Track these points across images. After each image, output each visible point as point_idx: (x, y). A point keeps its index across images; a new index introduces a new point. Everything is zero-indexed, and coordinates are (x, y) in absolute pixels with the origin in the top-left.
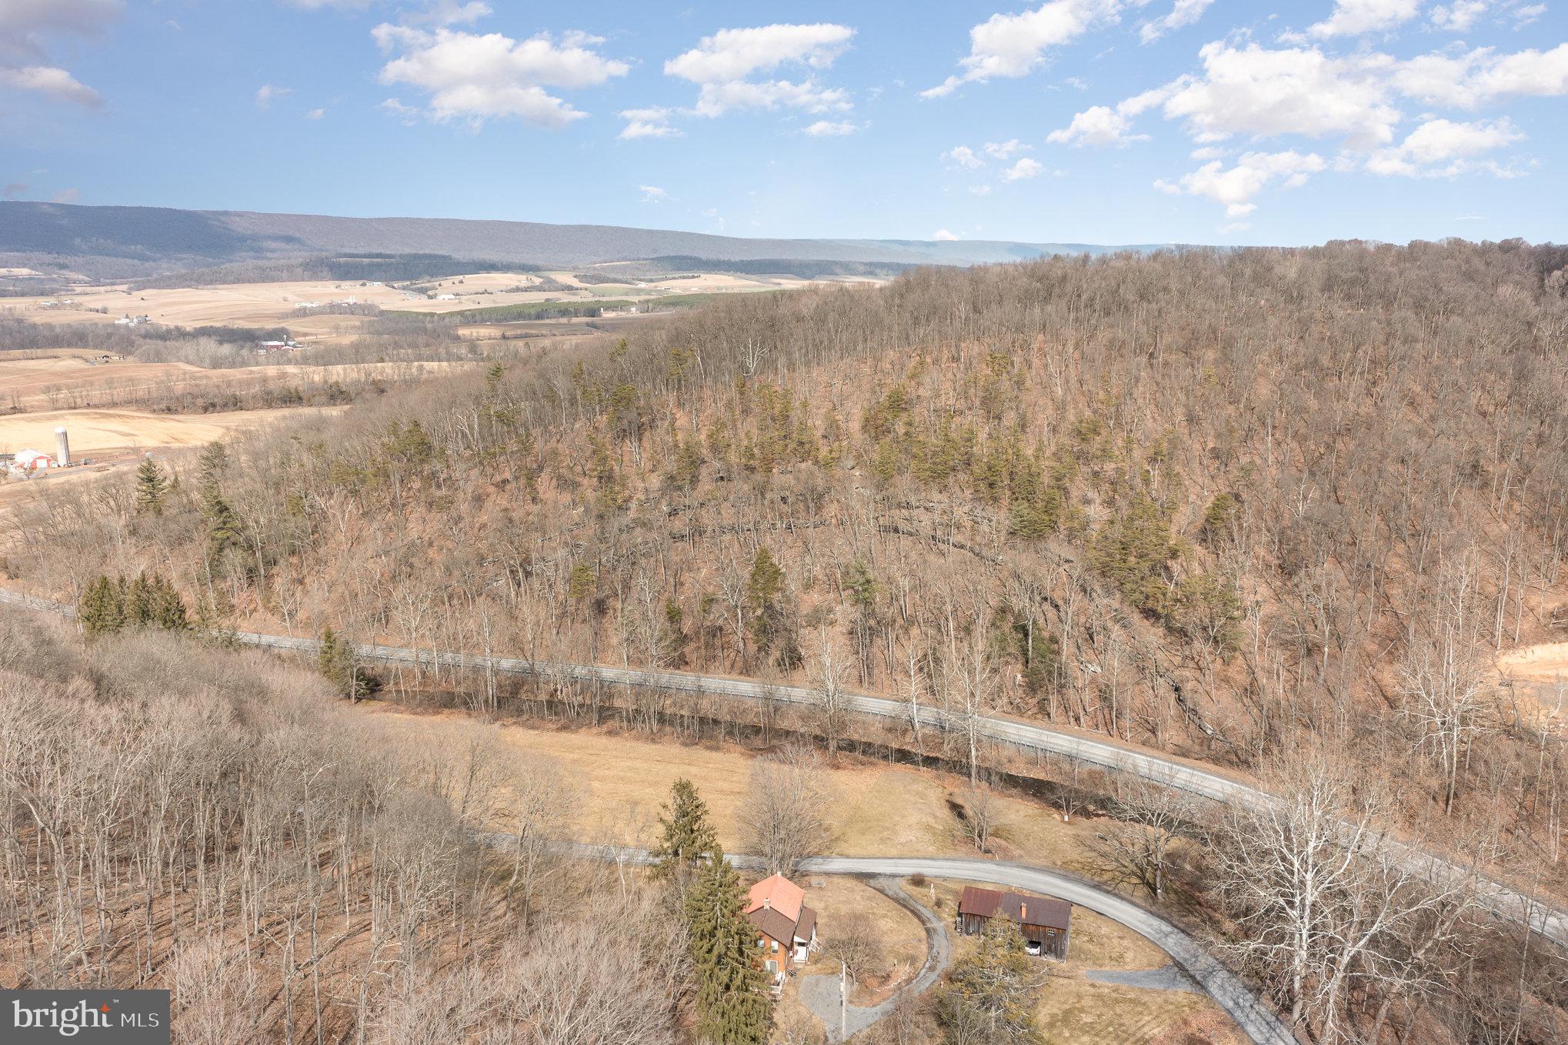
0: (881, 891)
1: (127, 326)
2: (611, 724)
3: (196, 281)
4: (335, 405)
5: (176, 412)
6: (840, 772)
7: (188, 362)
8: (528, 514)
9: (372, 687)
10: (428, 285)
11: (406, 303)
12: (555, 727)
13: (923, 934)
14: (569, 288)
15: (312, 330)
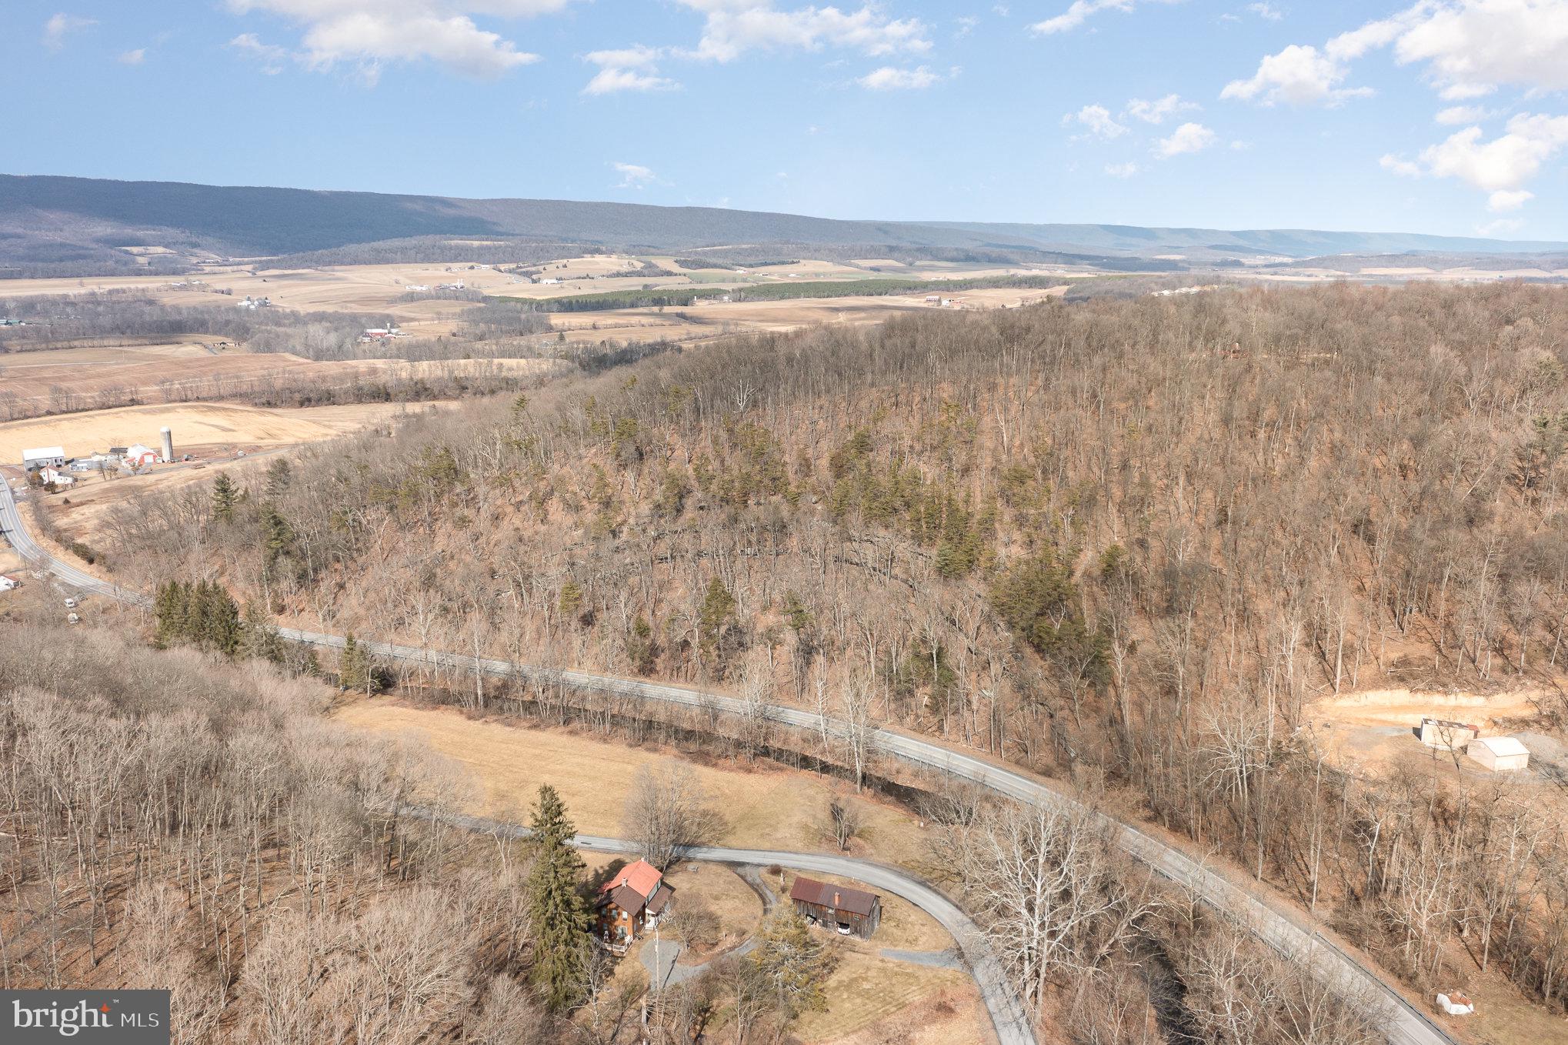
0: (743, 877)
1: (247, 309)
2: (576, 725)
3: (316, 262)
4: (418, 401)
5: (275, 406)
6: (752, 775)
7: (295, 353)
8: (537, 533)
9: (385, 682)
10: (533, 269)
11: (510, 287)
12: (528, 725)
13: (760, 912)
14: (669, 274)
15: (418, 316)
